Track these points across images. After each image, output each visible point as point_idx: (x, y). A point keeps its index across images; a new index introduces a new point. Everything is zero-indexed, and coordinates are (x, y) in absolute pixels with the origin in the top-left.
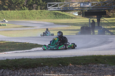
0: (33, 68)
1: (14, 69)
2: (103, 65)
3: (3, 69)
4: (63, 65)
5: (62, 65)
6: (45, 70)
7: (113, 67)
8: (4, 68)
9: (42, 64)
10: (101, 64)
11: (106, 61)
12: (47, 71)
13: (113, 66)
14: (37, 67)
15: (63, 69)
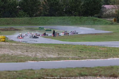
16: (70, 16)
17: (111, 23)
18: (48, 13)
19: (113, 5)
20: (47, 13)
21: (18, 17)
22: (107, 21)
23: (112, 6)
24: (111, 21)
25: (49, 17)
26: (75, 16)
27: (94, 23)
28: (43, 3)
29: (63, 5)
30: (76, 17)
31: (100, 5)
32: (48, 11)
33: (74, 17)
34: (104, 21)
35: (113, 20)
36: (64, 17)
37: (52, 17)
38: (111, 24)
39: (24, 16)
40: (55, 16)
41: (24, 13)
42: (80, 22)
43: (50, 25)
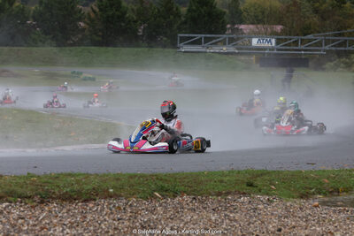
0: (86, 201)
1: (35, 204)
2: (264, 196)
3: (7, 201)
4: (163, 196)
5: (160, 194)
6: (114, 206)
7: (288, 204)
8: (11, 199)
9: (111, 190)
10: (259, 196)
11: (273, 187)
12: (120, 209)
13: (287, 201)
14: (95, 200)
15: (160, 205)
16: (151, 47)
17: (244, 65)
18: (100, 39)
19: (252, 24)
20: (97, 38)
21: (29, 45)
23: (251, 26)
24: (247, 62)
25: (102, 49)
26: (165, 47)
27: (207, 66)
28: (89, 14)
29: (135, 22)
30: (166, 50)
31: (223, 22)
32: (100, 34)
33: (160, 49)
35: (253, 58)
36: (136, 49)
37: (110, 48)
38: (245, 68)
39: (44, 43)
40: (115, 46)
41: (44, 36)
42: (174, 61)
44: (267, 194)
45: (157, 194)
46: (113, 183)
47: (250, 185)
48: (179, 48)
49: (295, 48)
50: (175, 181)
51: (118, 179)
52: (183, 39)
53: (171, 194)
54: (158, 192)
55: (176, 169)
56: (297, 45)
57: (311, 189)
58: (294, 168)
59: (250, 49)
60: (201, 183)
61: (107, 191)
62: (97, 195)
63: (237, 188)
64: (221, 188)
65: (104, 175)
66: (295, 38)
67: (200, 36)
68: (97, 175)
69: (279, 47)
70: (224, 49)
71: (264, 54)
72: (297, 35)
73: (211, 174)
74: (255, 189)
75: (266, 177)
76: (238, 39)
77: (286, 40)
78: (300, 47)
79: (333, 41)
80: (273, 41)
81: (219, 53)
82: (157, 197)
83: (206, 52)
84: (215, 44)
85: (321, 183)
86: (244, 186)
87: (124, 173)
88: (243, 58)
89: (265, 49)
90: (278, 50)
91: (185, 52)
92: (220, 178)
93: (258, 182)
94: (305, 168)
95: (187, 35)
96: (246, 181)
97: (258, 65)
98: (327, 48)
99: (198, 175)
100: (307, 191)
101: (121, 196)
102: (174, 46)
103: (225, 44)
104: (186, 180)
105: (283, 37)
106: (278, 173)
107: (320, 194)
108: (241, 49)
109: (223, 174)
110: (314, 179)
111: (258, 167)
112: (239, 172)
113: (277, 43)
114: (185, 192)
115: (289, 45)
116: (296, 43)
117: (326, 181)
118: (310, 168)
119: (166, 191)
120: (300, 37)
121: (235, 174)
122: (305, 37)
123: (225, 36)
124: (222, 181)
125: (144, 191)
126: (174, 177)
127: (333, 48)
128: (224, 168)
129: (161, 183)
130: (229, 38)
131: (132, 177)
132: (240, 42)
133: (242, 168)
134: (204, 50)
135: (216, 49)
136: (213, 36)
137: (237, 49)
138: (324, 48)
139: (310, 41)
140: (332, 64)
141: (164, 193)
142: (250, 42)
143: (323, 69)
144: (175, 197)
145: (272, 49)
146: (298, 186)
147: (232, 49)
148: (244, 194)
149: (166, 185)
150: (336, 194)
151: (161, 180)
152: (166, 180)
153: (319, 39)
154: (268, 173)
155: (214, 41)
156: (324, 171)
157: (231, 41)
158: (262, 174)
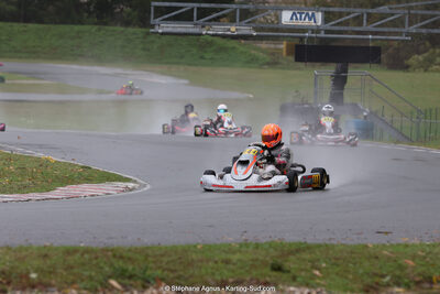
2: (302, 289)
4: (124, 286)
5: (120, 283)
9: (33, 276)
10: (292, 289)
11: (317, 273)
16: (106, 24)
17: (268, 59)
18: (13, 8)
20: (9, 7)
22: (253, 52)
24: (273, 54)
25: (17, 26)
26: (127, 24)
27: (202, 58)
30: (130, 30)
33: (122, 29)
34: (242, 49)
35: (283, 46)
36: (77, 28)
37: (30, 26)
38: (268, 64)
40: (41, 22)
42: (144, 49)
43: (20, 58)
44: (307, 285)
45: (114, 283)
46: (36, 263)
47: (277, 268)
48: (153, 26)
49: (358, 29)
50: (146, 259)
51: (46, 256)
52: (160, 12)
53: (139, 282)
54: (116, 279)
55: (147, 240)
56: (361, 24)
57: (383, 276)
58: (353, 240)
59: (277, 30)
60: (191, 264)
61: (27, 276)
62: (9, 283)
63: (254, 273)
64: (226, 274)
65: (21, 249)
66: (358, 11)
67: (190, 5)
68: (9, 248)
69: (328, 26)
70: (233, 29)
71: (302, 39)
72: (361, 6)
73: (209, 248)
74: (285, 276)
75: (306, 256)
76: (257, 12)
77: (341, 15)
78: (365, 27)
79: (424, 18)
80: (319, 16)
81: (224, 36)
82: (113, 287)
83: (201, 34)
84: (217, 20)
85: (401, 268)
86: (267, 270)
87: (55, 245)
88: (264, 45)
89: (304, 30)
90: (327, 32)
91: (162, 34)
92: (224, 256)
93: (291, 264)
94: (372, 241)
95: (167, 4)
96: (271, 262)
97: (292, 58)
98: (413, 29)
99: (186, 250)
100: (377, 279)
101: (50, 285)
102: (144, 22)
103: (233, 21)
104: (165, 259)
105: (336, 9)
106: (326, 248)
107: (399, 285)
108: (262, 29)
109: (229, 249)
110: (389, 258)
111: (291, 238)
112: (257, 246)
113: (326, 20)
114: (162, 279)
115: (346, 23)
116: (358, 20)
117: (411, 263)
118: (383, 239)
119: (130, 277)
120: (364, 10)
121: (251, 248)
122: (374, 11)
123: (234, 6)
124: (227, 262)
125: (91, 278)
126: (145, 252)
127: (424, 31)
128: (232, 238)
129: (121, 263)
130: (241, 10)
131: (70, 252)
132: (259, 18)
133: (263, 239)
134: (197, 30)
135: (219, 29)
136: (213, 5)
137: (256, 29)
138: (407, 29)
139: (383, 16)
140: (421, 58)
141: (126, 281)
142: (278, 18)
143: (406, 68)
144: (145, 287)
145: (317, 30)
146: (361, 271)
147: (246, 30)
148: (266, 284)
149: (130, 268)
150: (427, 285)
151: (121, 257)
152: (130, 259)
153: (399, 13)
154: (308, 248)
155: (215, 15)
156: (407, 246)
157: (245, 14)
158: (299, 249)
